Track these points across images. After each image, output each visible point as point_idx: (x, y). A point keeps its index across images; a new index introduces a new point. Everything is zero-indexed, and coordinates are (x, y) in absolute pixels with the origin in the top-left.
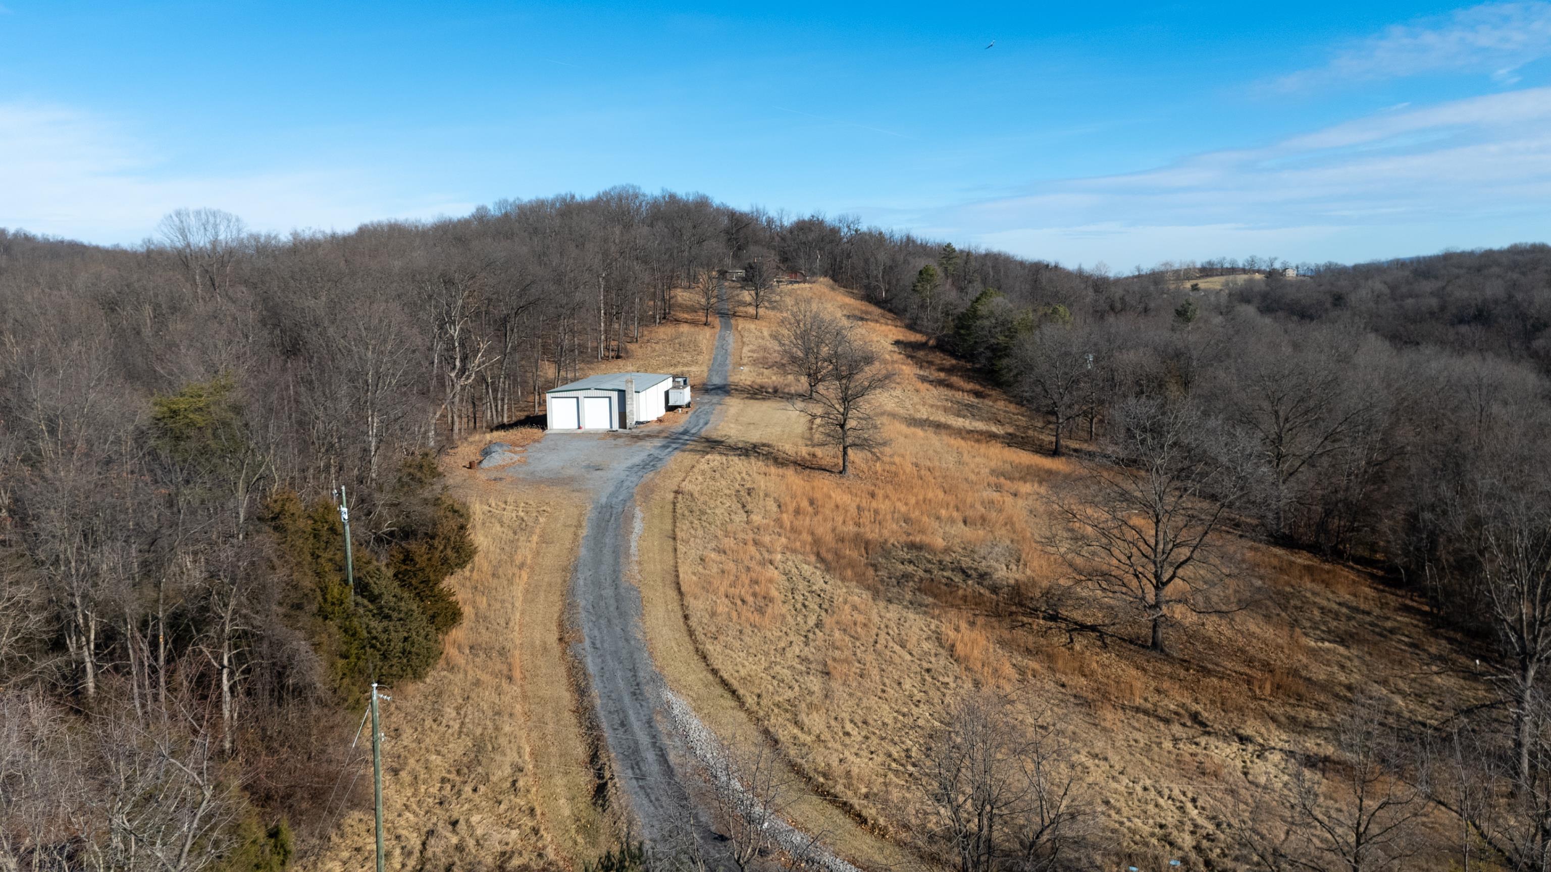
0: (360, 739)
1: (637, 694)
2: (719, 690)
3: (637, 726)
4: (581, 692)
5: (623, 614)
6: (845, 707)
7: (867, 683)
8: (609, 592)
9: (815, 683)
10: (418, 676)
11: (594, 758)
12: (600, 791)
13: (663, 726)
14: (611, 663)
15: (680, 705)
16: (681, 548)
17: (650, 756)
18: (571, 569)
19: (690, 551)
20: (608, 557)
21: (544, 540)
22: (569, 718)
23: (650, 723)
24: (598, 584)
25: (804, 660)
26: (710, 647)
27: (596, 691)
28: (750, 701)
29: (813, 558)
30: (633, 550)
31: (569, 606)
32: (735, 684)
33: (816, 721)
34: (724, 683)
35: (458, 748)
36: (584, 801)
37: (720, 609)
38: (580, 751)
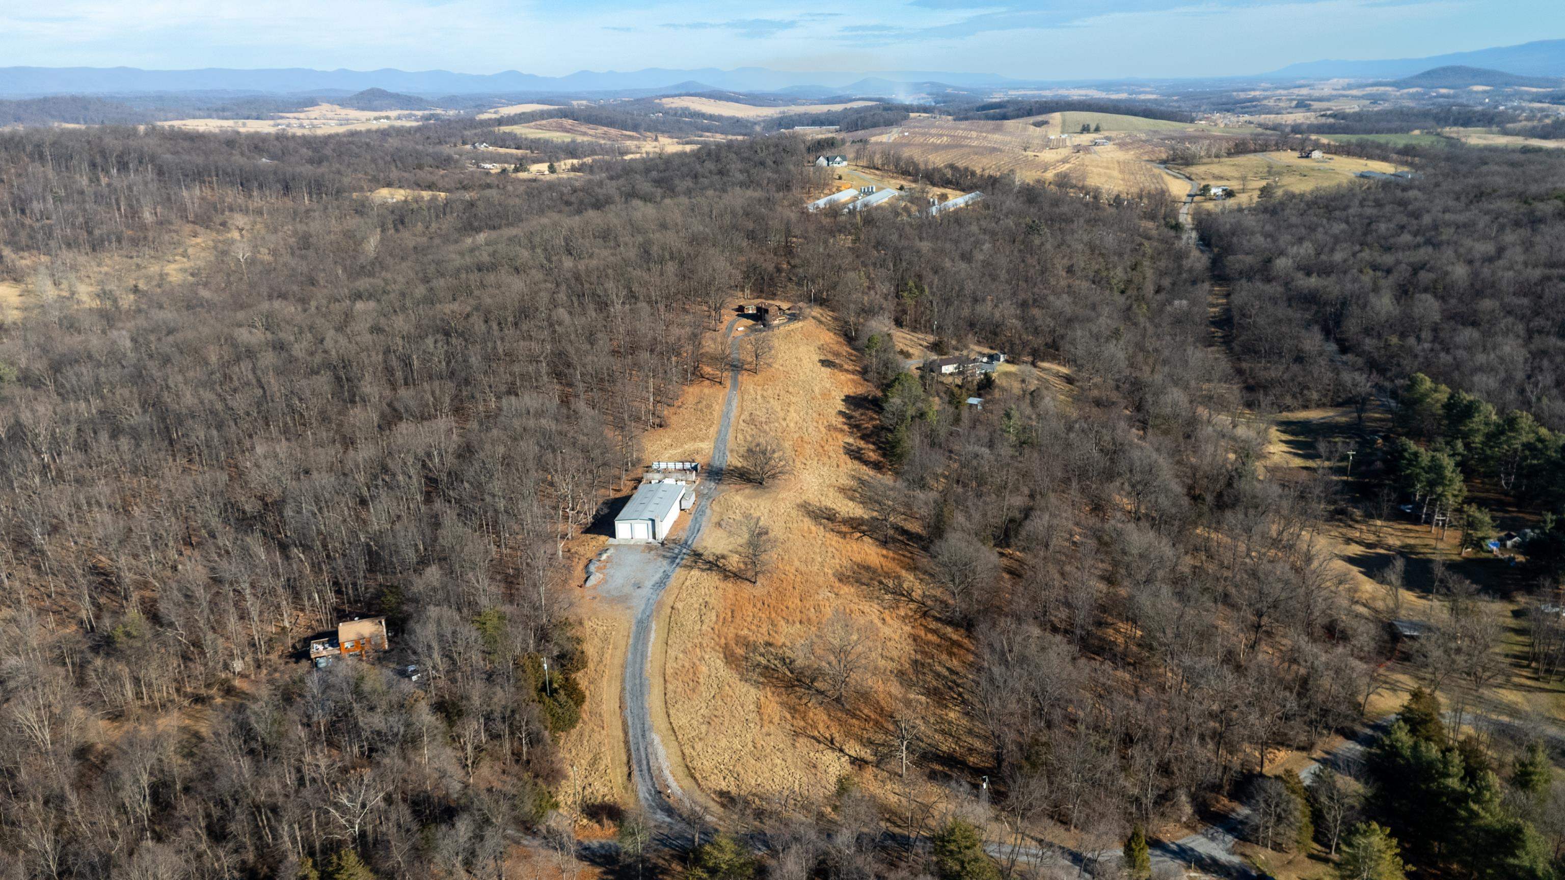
0: (561, 755)
1: (643, 736)
2: (671, 732)
3: (642, 749)
4: (626, 733)
5: (642, 694)
6: (711, 739)
7: (723, 728)
8: (638, 681)
9: (704, 728)
10: (574, 727)
11: (629, 762)
12: (630, 774)
13: (649, 750)
14: (637, 721)
15: (656, 738)
16: (669, 651)
17: (645, 762)
18: (624, 667)
19: (672, 653)
20: (639, 659)
21: (615, 648)
22: (622, 745)
23: (646, 749)
24: (634, 676)
25: (703, 716)
26: (671, 712)
27: (630, 734)
28: (680, 737)
29: (722, 656)
30: (649, 654)
31: (623, 689)
32: (676, 729)
33: (699, 746)
34: (673, 729)
35: (589, 756)
36: (625, 777)
37: (679, 690)
38: (625, 759)
